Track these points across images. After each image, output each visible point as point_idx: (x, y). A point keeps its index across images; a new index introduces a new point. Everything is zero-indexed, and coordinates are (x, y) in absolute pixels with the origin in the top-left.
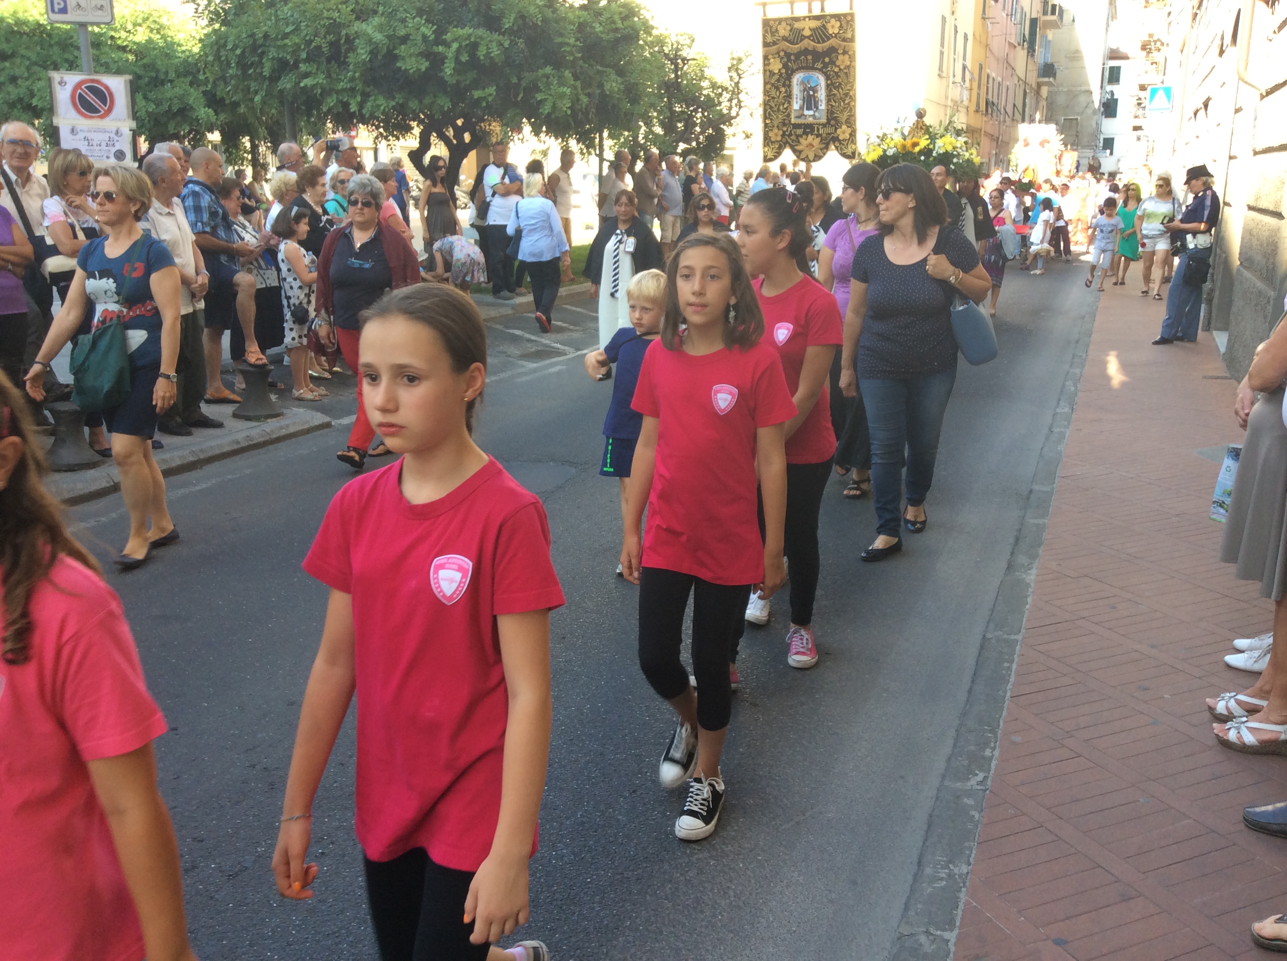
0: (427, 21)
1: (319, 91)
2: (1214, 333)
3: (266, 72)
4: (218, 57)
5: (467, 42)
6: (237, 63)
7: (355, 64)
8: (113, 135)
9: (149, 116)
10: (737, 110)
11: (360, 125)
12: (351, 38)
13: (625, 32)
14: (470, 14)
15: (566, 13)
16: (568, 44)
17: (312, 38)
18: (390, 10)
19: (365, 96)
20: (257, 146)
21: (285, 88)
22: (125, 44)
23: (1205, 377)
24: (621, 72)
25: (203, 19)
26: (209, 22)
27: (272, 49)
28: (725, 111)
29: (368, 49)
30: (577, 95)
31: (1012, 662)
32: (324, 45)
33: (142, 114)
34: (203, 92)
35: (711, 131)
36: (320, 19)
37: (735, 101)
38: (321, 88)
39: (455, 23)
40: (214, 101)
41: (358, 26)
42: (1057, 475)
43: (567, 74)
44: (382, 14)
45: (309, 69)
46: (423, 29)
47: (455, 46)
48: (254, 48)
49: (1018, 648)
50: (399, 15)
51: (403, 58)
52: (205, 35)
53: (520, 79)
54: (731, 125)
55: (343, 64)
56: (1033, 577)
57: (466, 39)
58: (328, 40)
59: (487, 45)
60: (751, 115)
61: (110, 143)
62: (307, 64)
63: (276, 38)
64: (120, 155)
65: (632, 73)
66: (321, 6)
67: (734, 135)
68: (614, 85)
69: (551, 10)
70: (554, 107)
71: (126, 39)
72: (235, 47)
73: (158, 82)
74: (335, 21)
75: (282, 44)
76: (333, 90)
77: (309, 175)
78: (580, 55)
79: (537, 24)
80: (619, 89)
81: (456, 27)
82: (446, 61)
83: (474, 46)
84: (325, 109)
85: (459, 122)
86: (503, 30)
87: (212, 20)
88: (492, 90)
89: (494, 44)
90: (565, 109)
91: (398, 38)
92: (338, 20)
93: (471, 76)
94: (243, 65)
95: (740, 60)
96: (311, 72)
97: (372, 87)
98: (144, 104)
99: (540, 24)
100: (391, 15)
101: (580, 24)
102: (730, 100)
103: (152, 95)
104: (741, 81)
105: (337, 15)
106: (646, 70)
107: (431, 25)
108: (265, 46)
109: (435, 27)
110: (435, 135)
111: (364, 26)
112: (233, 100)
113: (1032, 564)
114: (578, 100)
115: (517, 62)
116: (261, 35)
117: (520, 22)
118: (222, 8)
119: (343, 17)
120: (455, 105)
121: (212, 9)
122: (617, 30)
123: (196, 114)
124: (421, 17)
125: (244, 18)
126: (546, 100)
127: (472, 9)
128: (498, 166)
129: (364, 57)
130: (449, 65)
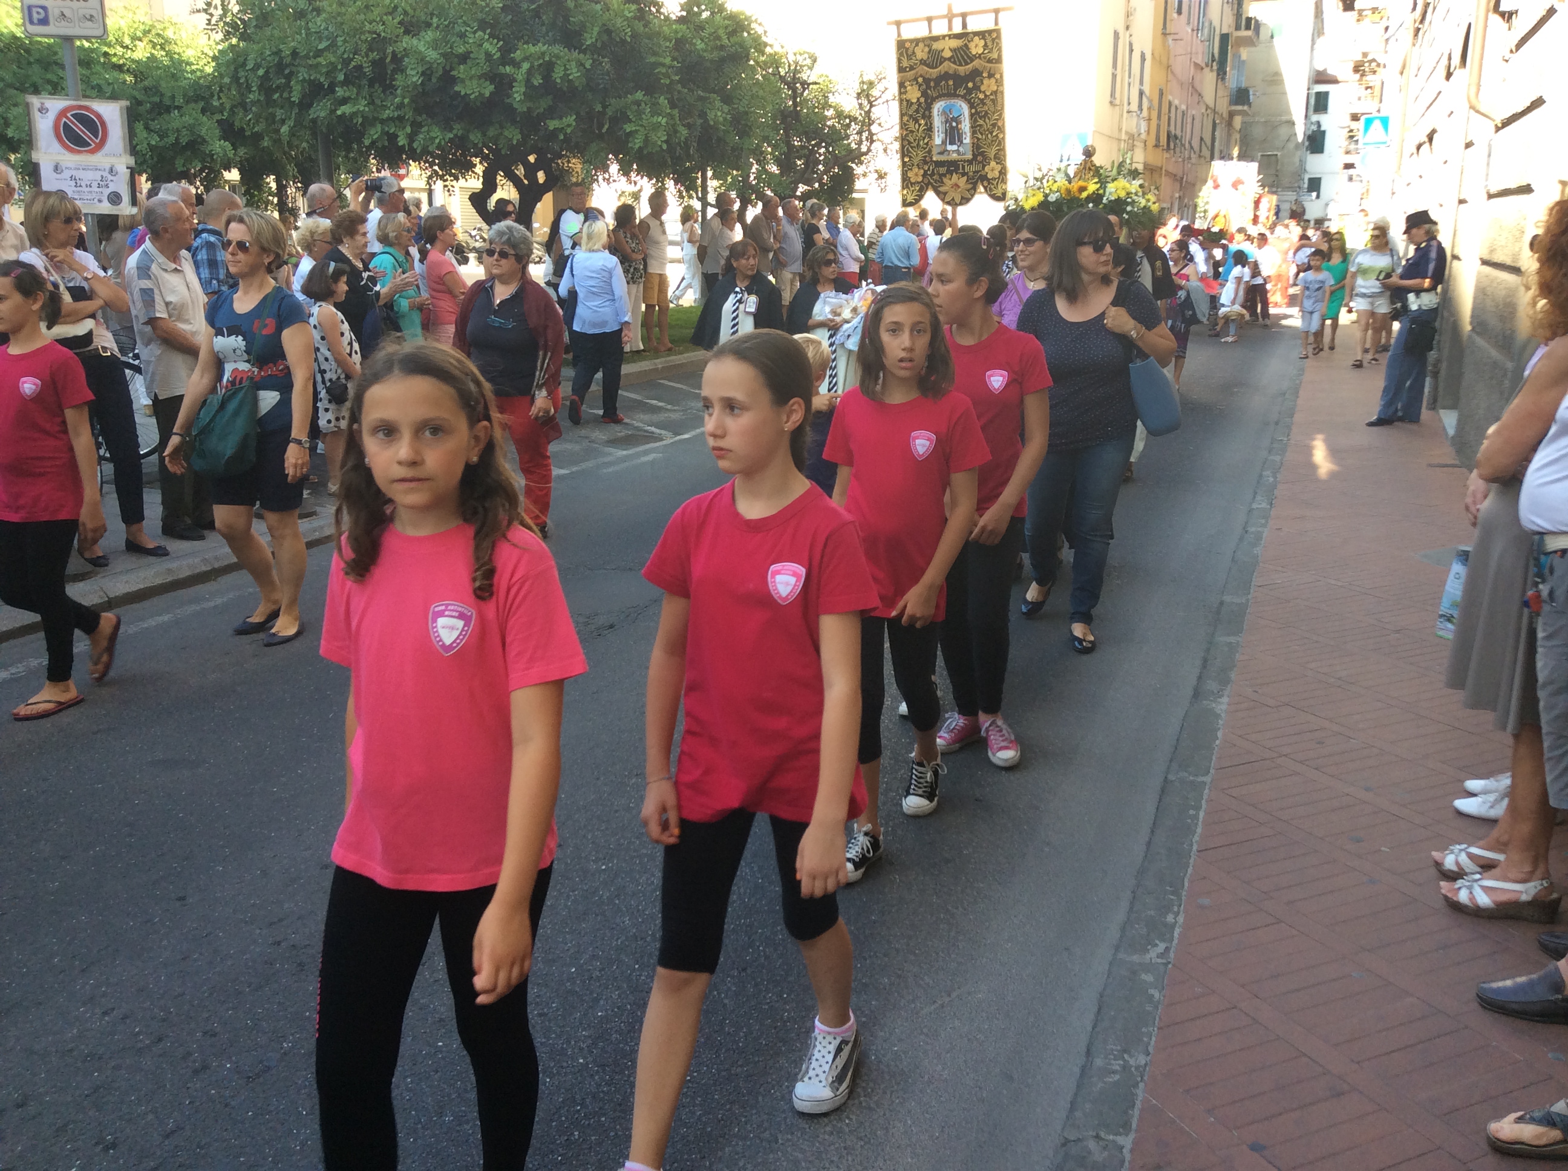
0: (491, 36)
1: (360, 120)
2: (1442, 412)
3: (295, 98)
4: (235, 79)
5: (541, 61)
6: (261, 87)
7: (405, 87)
8: (106, 174)
9: (151, 151)
10: (868, 144)
11: (411, 162)
12: (399, 56)
13: (733, 50)
14: (544, 28)
15: (661, 26)
16: (663, 65)
17: (351, 56)
18: (446, 23)
19: (417, 126)
20: (285, 187)
21: (318, 116)
22: (121, 62)
23: (1430, 465)
24: (727, 99)
25: (217, 32)
26: (225, 36)
27: (302, 69)
28: (854, 146)
29: (420, 70)
30: (673, 125)
31: (1198, 808)
32: (365, 65)
33: (143, 147)
34: (218, 121)
35: (836, 171)
36: (361, 33)
37: (865, 135)
38: (362, 116)
39: (526, 38)
40: (230, 132)
41: (407, 42)
42: (1253, 583)
43: (663, 101)
44: (437, 27)
45: (347, 94)
46: (486, 45)
47: (526, 66)
48: (280, 67)
49: (1206, 791)
50: (457, 29)
51: (463, 81)
52: (220, 51)
53: (605, 107)
54: (861, 164)
55: (389, 88)
56: (1224, 707)
57: (539, 58)
58: (370, 59)
59: (565, 66)
60: (885, 150)
61: (103, 183)
62: (345, 88)
63: (307, 57)
64: (115, 198)
65: (741, 100)
66: (362, 17)
67: (864, 175)
68: (719, 114)
69: (642, 23)
70: (646, 140)
71: (122, 57)
72: (257, 66)
73: (162, 109)
74: (379, 35)
75: (315, 63)
76: (376, 119)
77: (347, 223)
78: (677, 78)
79: (625, 40)
80: (725, 119)
81: (527, 43)
82: (514, 84)
83: (548, 68)
84: (367, 142)
85: (532, 159)
86: (584, 47)
87: (228, 33)
88: (571, 119)
89: (573, 64)
90: (659, 143)
91: (457, 56)
92: (383, 34)
93: (544, 103)
94: (266, 88)
95: (871, 84)
96: (349, 98)
97: (424, 116)
98: (146, 136)
99: (629, 40)
100: (448, 29)
101: (677, 40)
102: (860, 133)
103: (155, 125)
104: (873, 109)
105: (381, 28)
106: (758, 96)
107: (496, 41)
108: (293, 65)
109: (501, 43)
110: (502, 174)
111: (415, 41)
112: (256, 129)
113: (1222, 690)
114: (676, 132)
115: (602, 86)
116: (288, 52)
117: (605, 38)
118: (240, 19)
119: (389, 31)
120: (525, 137)
121: (228, 20)
122: (722, 47)
123: (210, 148)
124: (484, 32)
125: (268, 31)
126: (636, 131)
127: (546, 22)
128: (577, 212)
129: (414, 79)
130: (518, 89)
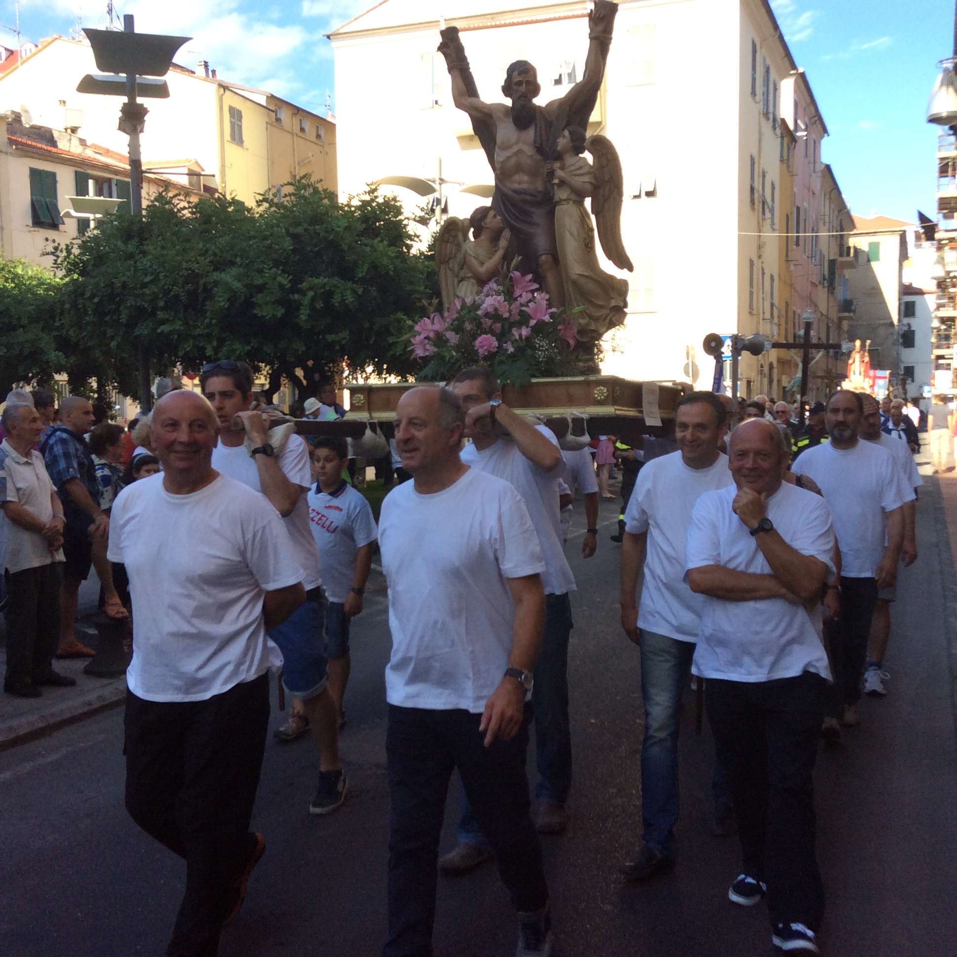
0: (283, 271)
1: (176, 337)
3: (124, 319)
4: (75, 306)
5: (323, 290)
6: (95, 311)
7: (212, 311)
12: (209, 287)
14: (324, 266)
16: (418, 292)
17: (171, 287)
18: (247, 262)
19: (221, 341)
21: (141, 334)
25: (61, 270)
26: (67, 272)
27: (130, 298)
29: (226, 296)
32: (181, 294)
34: (54, 337)
36: (179, 270)
38: (179, 336)
39: (310, 273)
40: (64, 345)
41: (216, 276)
44: (240, 265)
45: (167, 317)
46: (279, 279)
47: (311, 294)
48: (112, 296)
50: (256, 266)
51: (260, 306)
52: (65, 285)
53: (372, 324)
55: (200, 312)
57: (322, 288)
58: (186, 289)
59: (342, 293)
62: (165, 312)
63: (135, 288)
66: (180, 258)
72: (93, 296)
73: (11, 328)
74: (193, 271)
75: (141, 293)
76: (190, 335)
81: (311, 276)
82: (301, 308)
83: (328, 295)
84: (181, 354)
85: (310, 363)
86: (356, 279)
87: (69, 272)
88: (345, 334)
89: (349, 292)
91: (256, 287)
92: (197, 271)
93: (324, 322)
94: (100, 312)
96: (168, 320)
97: (228, 333)
99: (391, 273)
100: (249, 266)
101: (427, 273)
105: (196, 266)
107: (287, 275)
108: (123, 294)
109: (291, 277)
110: (285, 375)
111: (223, 275)
112: (89, 344)
115: (370, 309)
116: (119, 285)
117: (373, 272)
118: (80, 259)
119: (202, 269)
120: (308, 347)
121: (71, 260)
123: (46, 357)
124: (278, 269)
125: (103, 269)
127: (326, 261)
129: (222, 304)
130: (304, 311)
